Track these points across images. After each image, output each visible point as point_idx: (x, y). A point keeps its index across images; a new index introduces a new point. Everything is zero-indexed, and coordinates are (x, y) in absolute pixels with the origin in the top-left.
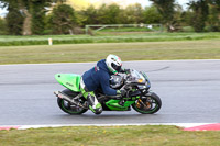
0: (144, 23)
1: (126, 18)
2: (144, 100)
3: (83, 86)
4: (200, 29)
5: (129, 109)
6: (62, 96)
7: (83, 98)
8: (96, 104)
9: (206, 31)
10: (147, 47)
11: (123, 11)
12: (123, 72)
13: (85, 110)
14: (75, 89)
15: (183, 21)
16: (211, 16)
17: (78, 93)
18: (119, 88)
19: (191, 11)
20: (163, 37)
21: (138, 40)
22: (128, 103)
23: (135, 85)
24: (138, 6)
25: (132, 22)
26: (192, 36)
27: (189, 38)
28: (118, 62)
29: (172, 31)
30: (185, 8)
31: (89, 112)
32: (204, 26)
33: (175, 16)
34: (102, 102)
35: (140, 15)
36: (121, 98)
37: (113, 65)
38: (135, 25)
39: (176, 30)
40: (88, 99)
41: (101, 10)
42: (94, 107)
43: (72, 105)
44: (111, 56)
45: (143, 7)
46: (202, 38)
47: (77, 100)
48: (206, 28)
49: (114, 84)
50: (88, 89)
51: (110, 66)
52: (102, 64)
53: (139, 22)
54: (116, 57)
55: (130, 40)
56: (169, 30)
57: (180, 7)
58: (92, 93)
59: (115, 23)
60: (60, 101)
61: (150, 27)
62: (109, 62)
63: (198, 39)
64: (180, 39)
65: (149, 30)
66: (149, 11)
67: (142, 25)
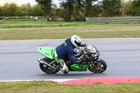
0: (33, 15)
1: (21, 13)
2: (96, 64)
3: (56, 55)
4: (68, 20)
5: (86, 70)
6: (42, 62)
7: (56, 63)
8: (65, 67)
9: (72, 21)
10: (35, 31)
11: (19, 8)
12: (82, 46)
13: (57, 71)
14: (51, 57)
15: (57, 14)
16: (74, 12)
17: (53, 60)
18: (79, 56)
19: (62, 8)
20: (45, 25)
21: (28, 27)
22: (85, 66)
23: (90, 54)
24: (29, 5)
25: (24, 15)
26: (62, 24)
27: (61, 26)
28: (79, 40)
29: (50, 21)
30: (58, 6)
31: (60, 72)
32: (70, 18)
33: (52, 12)
34: (68, 66)
35: (30, 11)
36: (81, 63)
37: (75, 42)
38: (27, 17)
39: (53, 20)
40: (59, 64)
41: (4, 7)
42: (64, 69)
43: (49, 68)
44: (74, 36)
45: (32, 6)
46: (69, 25)
47: (52, 64)
48: (72, 19)
49: (76, 54)
50: (59, 57)
51: (74, 43)
52: (69, 41)
53: (29, 15)
54: (78, 37)
55: (24, 27)
56: (48, 20)
57: (56, 6)
58: (62, 60)
59: (14, 16)
60: (41, 65)
61: (36, 18)
62: (73, 40)
63: (66, 26)
64: (55, 26)
65: (36, 20)
66: (36, 8)
67: (31, 17)
